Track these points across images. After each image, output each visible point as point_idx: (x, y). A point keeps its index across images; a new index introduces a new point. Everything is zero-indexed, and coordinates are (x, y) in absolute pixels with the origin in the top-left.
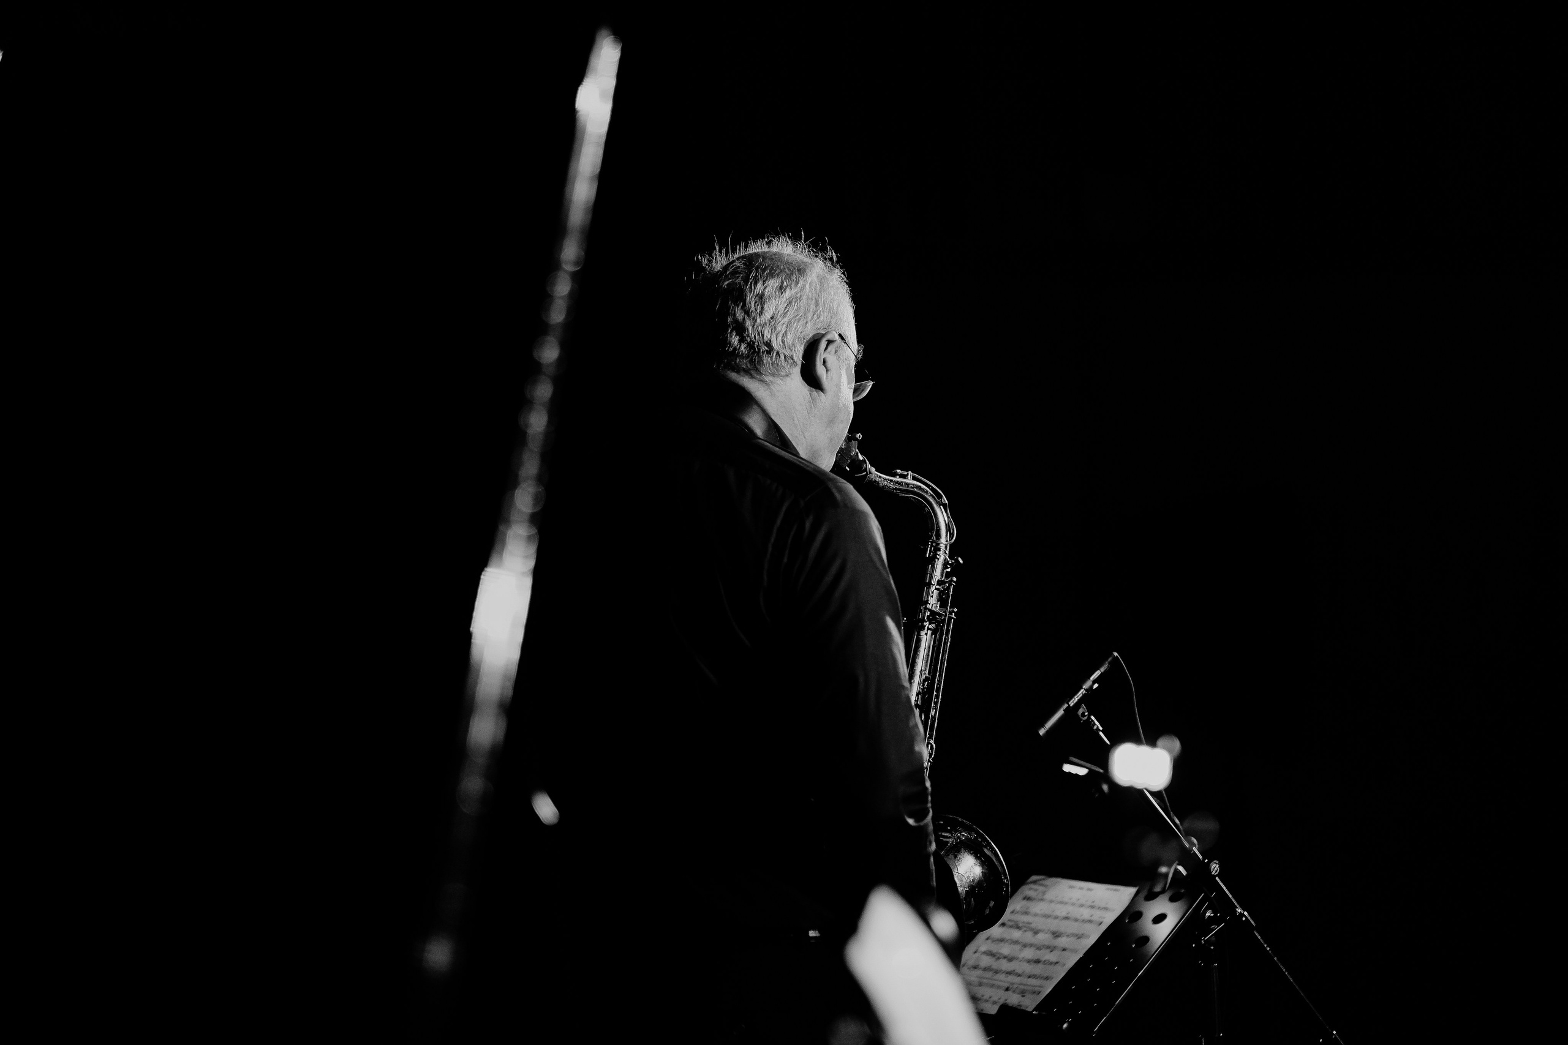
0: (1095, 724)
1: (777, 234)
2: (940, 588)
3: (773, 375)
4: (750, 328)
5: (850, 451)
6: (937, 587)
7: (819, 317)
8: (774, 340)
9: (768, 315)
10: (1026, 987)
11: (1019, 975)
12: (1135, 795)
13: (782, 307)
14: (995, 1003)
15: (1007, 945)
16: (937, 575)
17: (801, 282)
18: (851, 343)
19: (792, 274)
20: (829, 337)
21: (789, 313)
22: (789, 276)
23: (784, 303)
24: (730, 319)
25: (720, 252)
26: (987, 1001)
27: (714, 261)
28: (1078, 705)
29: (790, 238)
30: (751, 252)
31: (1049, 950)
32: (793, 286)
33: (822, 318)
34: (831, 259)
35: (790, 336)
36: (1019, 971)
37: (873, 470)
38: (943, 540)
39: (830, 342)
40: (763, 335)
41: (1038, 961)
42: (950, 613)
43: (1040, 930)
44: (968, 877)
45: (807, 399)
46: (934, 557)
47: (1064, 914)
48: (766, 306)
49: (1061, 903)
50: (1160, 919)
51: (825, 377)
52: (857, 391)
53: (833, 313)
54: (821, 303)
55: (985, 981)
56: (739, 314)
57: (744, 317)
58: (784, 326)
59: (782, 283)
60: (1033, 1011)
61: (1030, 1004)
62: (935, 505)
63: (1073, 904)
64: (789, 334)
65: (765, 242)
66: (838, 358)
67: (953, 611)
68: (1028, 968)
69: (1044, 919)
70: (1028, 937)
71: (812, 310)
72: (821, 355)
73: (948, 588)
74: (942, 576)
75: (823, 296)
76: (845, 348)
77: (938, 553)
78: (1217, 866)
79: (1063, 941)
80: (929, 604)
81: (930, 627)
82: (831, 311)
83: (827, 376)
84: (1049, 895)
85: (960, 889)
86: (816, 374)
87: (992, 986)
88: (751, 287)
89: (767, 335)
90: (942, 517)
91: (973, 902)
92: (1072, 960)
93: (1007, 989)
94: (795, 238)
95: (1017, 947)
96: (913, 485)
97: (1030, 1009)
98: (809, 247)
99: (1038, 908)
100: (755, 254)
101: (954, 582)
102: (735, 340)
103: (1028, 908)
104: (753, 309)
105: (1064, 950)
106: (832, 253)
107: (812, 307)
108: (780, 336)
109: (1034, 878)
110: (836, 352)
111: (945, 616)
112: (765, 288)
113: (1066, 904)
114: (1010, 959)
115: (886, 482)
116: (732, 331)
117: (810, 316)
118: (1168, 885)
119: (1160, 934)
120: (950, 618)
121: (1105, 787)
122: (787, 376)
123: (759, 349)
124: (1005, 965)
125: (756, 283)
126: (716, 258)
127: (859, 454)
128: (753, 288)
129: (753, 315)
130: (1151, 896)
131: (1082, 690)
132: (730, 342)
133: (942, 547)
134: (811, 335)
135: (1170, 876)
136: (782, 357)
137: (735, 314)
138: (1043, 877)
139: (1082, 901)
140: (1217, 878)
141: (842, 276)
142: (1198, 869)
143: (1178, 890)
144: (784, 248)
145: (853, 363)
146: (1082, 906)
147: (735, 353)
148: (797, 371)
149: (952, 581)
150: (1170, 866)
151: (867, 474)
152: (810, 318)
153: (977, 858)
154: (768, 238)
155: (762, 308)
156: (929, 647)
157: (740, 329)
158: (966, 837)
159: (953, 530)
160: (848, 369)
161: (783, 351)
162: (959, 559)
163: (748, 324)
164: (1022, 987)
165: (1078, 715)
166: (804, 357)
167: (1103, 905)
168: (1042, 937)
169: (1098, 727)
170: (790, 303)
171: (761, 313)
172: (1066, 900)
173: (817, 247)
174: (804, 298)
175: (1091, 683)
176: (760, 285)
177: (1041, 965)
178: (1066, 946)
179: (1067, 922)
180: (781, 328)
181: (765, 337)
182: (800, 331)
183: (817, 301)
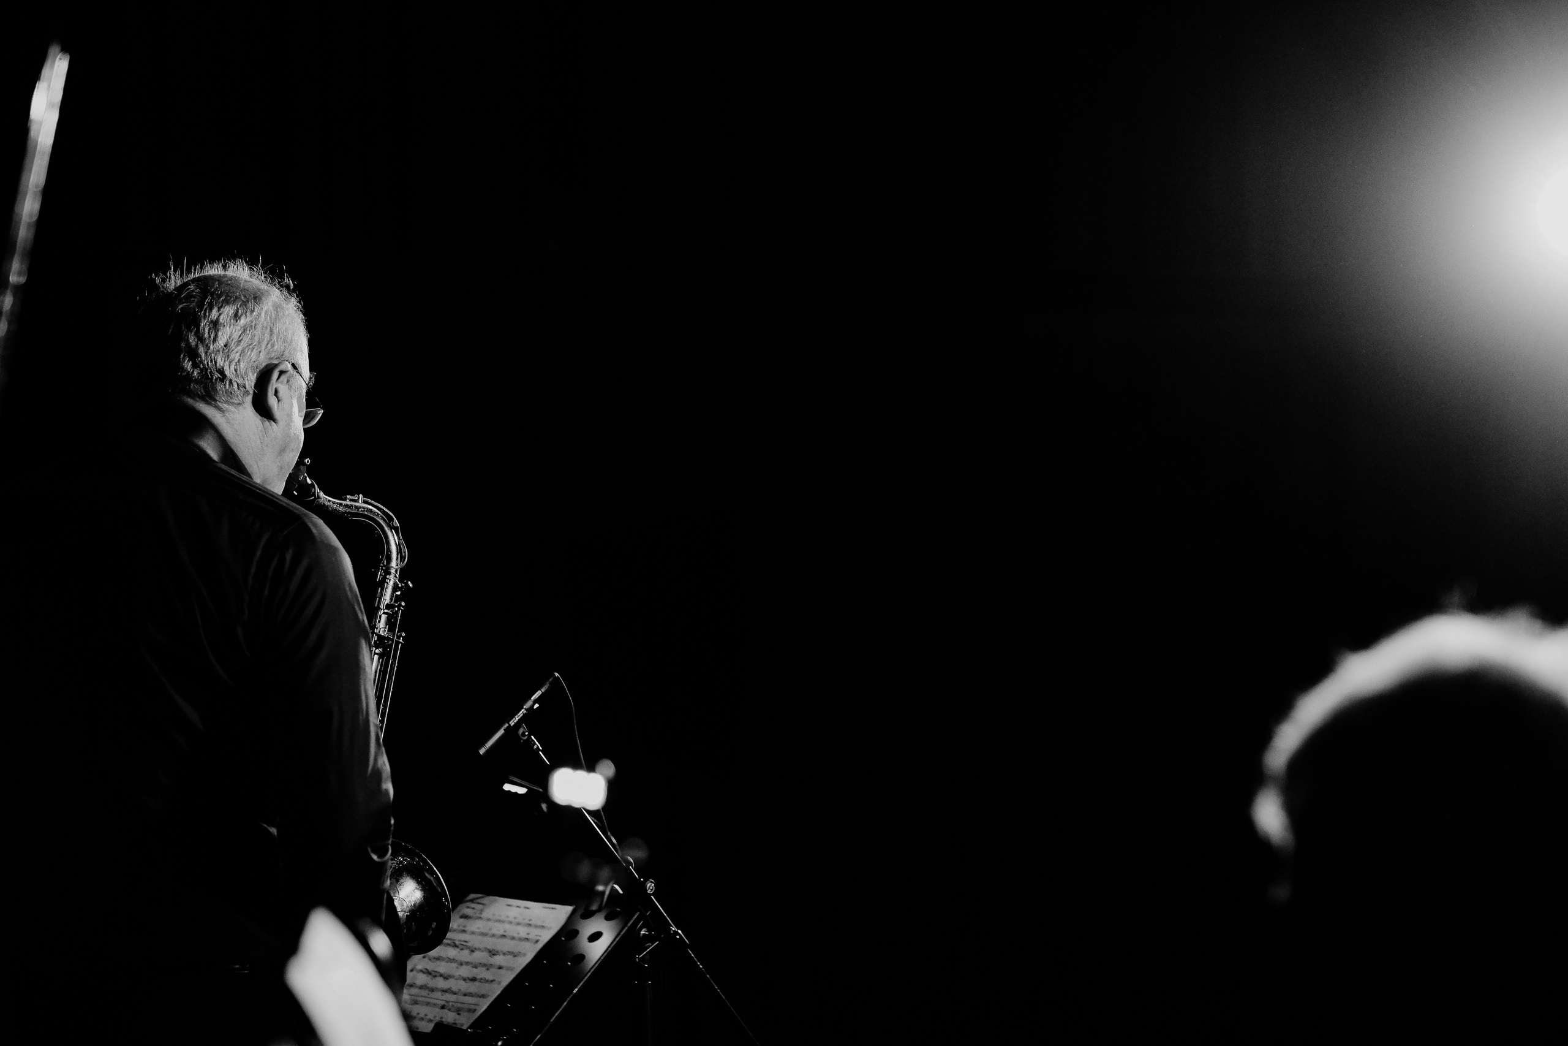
0: (535, 744)
1: (233, 257)
2: (389, 611)
3: (227, 402)
4: (203, 355)
5: (298, 477)
6: (386, 611)
7: (273, 346)
8: (226, 368)
9: (221, 342)
10: (462, 1006)
11: (455, 994)
12: (573, 814)
13: (236, 336)
14: (430, 1021)
15: (443, 963)
16: (387, 598)
17: (256, 310)
18: (303, 373)
19: (248, 302)
20: (282, 367)
21: (243, 341)
22: (245, 304)
23: (239, 330)
24: (183, 345)
25: (175, 271)
26: (422, 1019)
27: (168, 280)
28: (518, 725)
29: (247, 262)
30: (206, 274)
31: (484, 969)
32: (248, 314)
33: (276, 347)
34: (288, 287)
35: (242, 365)
36: (454, 989)
37: (322, 494)
38: (393, 564)
39: (282, 373)
40: (216, 362)
41: (474, 979)
42: (398, 637)
43: (476, 949)
44: (410, 902)
45: (260, 428)
46: (384, 581)
47: (501, 932)
48: (220, 334)
49: (499, 921)
50: (595, 937)
51: (276, 407)
52: (307, 418)
53: (288, 342)
54: (276, 331)
55: (420, 999)
56: (192, 340)
57: (197, 343)
58: (238, 354)
59: (237, 311)
60: (469, 1028)
61: (465, 1021)
62: (386, 528)
63: (510, 923)
64: (242, 363)
65: (220, 265)
66: (290, 388)
67: (401, 636)
68: (464, 986)
69: (480, 937)
70: (465, 955)
71: (266, 339)
72: (274, 384)
73: (397, 612)
74: (391, 599)
75: (278, 325)
76: (298, 377)
77: (388, 577)
78: (653, 885)
79: (499, 960)
80: (377, 628)
81: (377, 651)
82: (284, 341)
83: (278, 406)
84: (488, 913)
85: (400, 914)
86: (268, 404)
87: (428, 1004)
88: (205, 314)
89: (220, 362)
90: (393, 540)
91: (414, 927)
92: (507, 978)
93: (443, 1007)
94: (252, 263)
95: (454, 965)
96: (364, 508)
97: (465, 1027)
98: (265, 273)
99: (474, 926)
100: (210, 276)
101: (403, 606)
102: (188, 365)
103: (465, 926)
104: (206, 335)
105: (500, 968)
106: (289, 280)
107: (267, 336)
108: (233, 364)
109: (472, 896)
110: (288, 381)
111: (392, 640)
112: (220, 314)
113: (503, 922)
114: (446, 977)
115: (335, 506)
116: (184, 356)
117: (264, 344)
118: (604, 904)
119: (596, 951)
120: (397, 643)
121: (544, 806)
122: (240, 404)
123: (212, 376)
124: (441, 983)
125: (211, 310)
126: (170, 278)
127: (308, 478)
128: (207, 314)
129: (207, 341)
130: (588, 915)
131: (523, 710)
132: (183, 367)
133: (393, 571)
134: (264, 364)
135: (607, 893)
136: (235, 385)
137: (188, 340)
138: (480, 895)
139: (519, 920)
140: (652, 897)
141: (298, 304)
142: (634, 888)
143: (613, 909)
144: (240, 273)
145: (305, 391)
146: (518, 924)
147: (189, 375)
148: (249, 399)
149: (400, 605)
150: (606, 885)
151: (315, 499)
152: (263, 347)
153: (419, 883)
154: (225, 261)
155: (216, 336)
156: (376, 672)
157: (193, 355)
158: (408, 862)
159: (405, 553)
160: (299, 398)
161: (236, 379)
162: (409, 582)
163: (201, 350)
164: (459, 1005)
165: (518, 735)
166: (256, 386)
167: (540, 923)
168: (478, 956)
169: (538, 747)
170: (244, 331)
171: (215, 340)
172: (503, 918)
173: (274, 273)
174: (259, 326)
175: (532, 702)
176: (214, 312)
177: (476, 983)
178: (502, 964)
179: (504, 940)
180: (235, 356)
181: (218, 365)
182: (253, 360)
183: (271, 331)
